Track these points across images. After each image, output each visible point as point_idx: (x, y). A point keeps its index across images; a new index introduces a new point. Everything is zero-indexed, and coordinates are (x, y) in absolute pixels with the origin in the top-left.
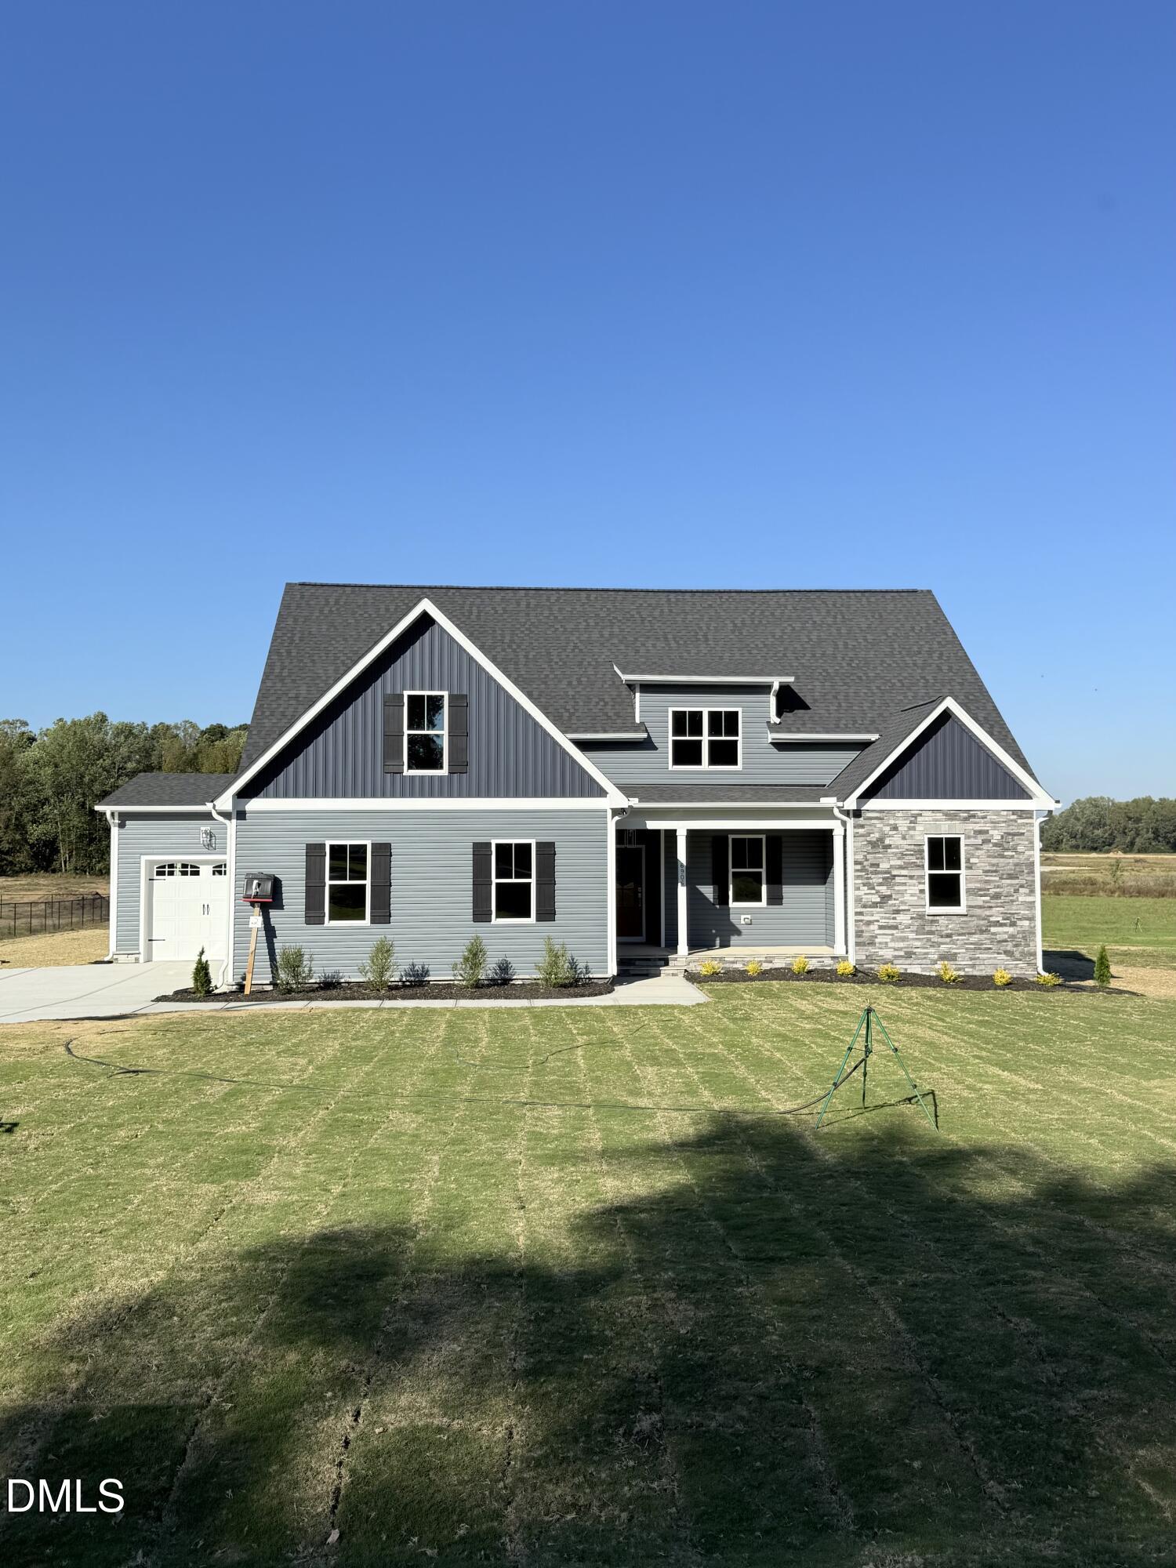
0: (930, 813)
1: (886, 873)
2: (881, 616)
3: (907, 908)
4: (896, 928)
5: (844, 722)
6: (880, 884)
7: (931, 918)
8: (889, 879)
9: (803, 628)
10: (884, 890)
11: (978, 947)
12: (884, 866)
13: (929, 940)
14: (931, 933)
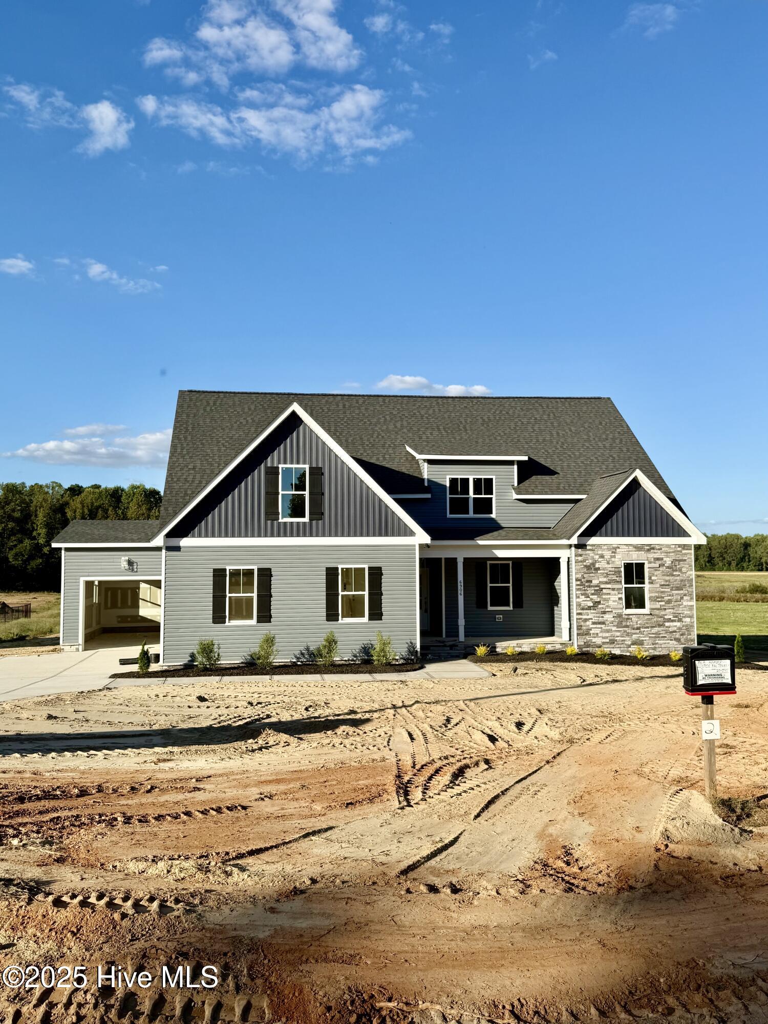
0: (625, 547)
1: (596, 586)
2: (579, 414)
3: (610, 610)
4: (603, 623)
5: (562, 485)
6: (593, 594)
7: (626, 617)
8: (599, 591)
9: (528, 423)
10: (595, 597)
11: (657, 636)
12: (595, 582)
13: (625, 631)
14: (627, 626)
